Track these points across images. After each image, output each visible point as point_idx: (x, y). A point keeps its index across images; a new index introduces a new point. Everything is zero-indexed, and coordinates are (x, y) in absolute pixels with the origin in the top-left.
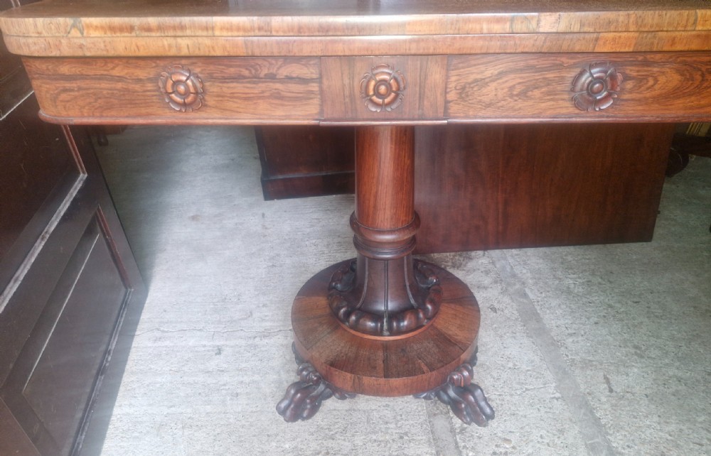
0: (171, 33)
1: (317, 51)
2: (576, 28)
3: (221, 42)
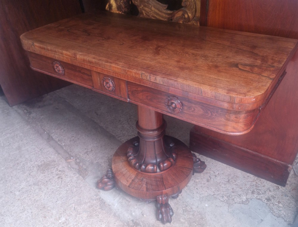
0: (53, 53)
1: (89, 68)
2: (162, 83)
3: (65, 58)
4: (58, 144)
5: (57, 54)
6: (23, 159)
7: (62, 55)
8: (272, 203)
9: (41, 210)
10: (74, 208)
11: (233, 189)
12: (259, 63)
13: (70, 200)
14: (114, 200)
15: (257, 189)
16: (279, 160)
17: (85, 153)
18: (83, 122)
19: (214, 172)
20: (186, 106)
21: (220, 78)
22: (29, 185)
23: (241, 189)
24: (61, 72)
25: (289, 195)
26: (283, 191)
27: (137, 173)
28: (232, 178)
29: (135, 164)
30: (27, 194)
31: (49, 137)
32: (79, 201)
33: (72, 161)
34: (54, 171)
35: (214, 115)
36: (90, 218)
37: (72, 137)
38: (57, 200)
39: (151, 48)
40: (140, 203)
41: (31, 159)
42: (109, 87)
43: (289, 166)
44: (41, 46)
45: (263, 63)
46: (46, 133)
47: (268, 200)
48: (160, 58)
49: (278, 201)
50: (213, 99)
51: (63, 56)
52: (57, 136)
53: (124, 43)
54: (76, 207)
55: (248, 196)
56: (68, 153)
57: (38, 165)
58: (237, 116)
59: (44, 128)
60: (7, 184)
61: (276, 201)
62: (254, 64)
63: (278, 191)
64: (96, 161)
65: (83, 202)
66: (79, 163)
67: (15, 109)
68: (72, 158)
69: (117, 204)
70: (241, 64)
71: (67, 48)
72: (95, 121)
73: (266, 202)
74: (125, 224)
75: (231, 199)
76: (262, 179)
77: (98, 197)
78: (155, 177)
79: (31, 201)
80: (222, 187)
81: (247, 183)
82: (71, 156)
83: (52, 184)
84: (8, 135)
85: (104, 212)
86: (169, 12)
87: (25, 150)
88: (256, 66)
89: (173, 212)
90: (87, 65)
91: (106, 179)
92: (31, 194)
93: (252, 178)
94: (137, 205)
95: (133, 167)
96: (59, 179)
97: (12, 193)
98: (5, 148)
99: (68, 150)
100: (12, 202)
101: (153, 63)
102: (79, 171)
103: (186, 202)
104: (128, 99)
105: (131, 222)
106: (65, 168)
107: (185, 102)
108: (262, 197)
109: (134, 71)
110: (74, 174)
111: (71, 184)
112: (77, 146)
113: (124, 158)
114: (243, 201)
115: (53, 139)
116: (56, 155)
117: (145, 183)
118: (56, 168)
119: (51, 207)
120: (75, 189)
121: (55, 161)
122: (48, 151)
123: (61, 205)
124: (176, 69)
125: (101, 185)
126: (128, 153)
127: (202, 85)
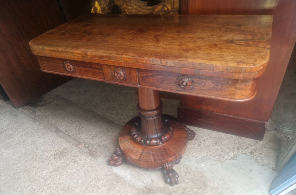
0: (64, 53)
1: (100, 62)
2: (173, 65)
3: (76, 57)
4: (66, 134)
5: (68, 54)
6: (40, 151)
7: (73, 54)
8: (255, 155)
9: (66, 191)
10: (94, 185)
11: (221, 149)
12: (250, 38)
13: (88, 179)
14: (126, 173)
15: (241, 146)
16: (256, 120)
17: (91, 138)
18: (83, 113)
19: (202, 138)
20: (196, 82)
21: (225, 54)
22: (50, 172)
23: (228, 148)
24: (72, 70)
25: (268, 147)
26: (261, 144)
27: (143, 148)
28: (218, 140)
29: (141, 141)
30: (51, 180)
31: (57, 130)
32: (96, 179)
33: (82, 146)
34: (69, 157)
35: (225, 86)
36: (110, 191)
37: (77, 127)
38: (77, 181)
39: (150, 37)
40: (148, 172)
41: (46, 150)
43: (266, 123)
44: (52, 49)
45: (254, 37)
46: (53, 126)
47: (252, 153)
48: (163, 45)
49: (259, 153)
50: (224, 72)
51: (74, 56)
52: (63, 128)
53: (124, 36)
55: (234, 152)
56: (77, 141)
57: (53, 154)
58: (246, 84)
59: (51, 123)
60: (31, 174)
61: (258, 153)
62: (247, 39)
63: (258, 145)
64: (103, 144)
65: (100, 179)
66: (88, 147)
67: (21, 110)
68: (81, 144)
69: (129, 176)
70: (236, 40)
71: (77, 47)
72: (93, 111)
73: (250, 155)
74: (140, 191)
75: (221, 157)
76: (242, 138)
77: (112, 173)
78: (159, 149)
79: (55, 185)
80: (212, 149)
81: (231, 142)
82: (79, 143)
83: (70, 167)
84: (21, 133)
85: (120, 184)
86: (149, 7)
87: (39, 143)
88: (250, 40)
89: (178, 175)
90: (98, 60)
91: (116, 156)
92: (54, 179)
93: (234, 138)
94: (146, 174)
95: (139, 143)
96: (75, 163)
97: (37, 181)
98: (21, 144)
99: (76, 138)
100: (39, 188)
101: (158, 50)
102: (90, 154)
103: (186, 166)
104: (139, 85)
105: (145, 188)
106: (78, 153)
107: (196, 79)
108: (246, 152)
109: (145, 58)
110: (86, 157)
111: (86, 165)
112: (83, 133)
113: (128, 137)
114: (231, 157)
115: (61, 130)
116: (67, 143)
117: (152, 155)
118: (69, 154)
119: (74, 187)
120: (91, 169)
121: (67, 149)
122: (59, 141)
123: (82, 184)
124: (182, 51)
125: (112, 162)
126: (132, 132)
127: (212, 61)
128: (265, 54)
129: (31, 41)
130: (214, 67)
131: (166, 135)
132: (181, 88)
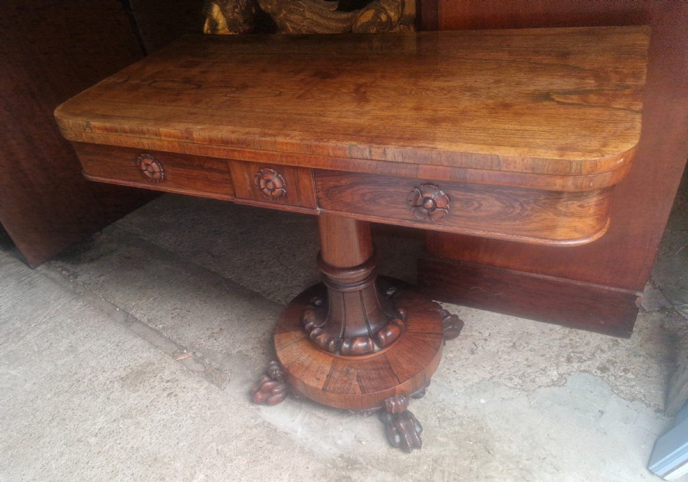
0: (138, 135)
1: (222, 155)
2: (400, 159)
3: (166, 143)
4: (150, 328)
5: (147, 136)
6: (87, 370)
7: (159, 138)
8: (612, 375)
9: (150, 466)
10: (217, 450)
11: (527, 360)
12: (593, 85)
13: (204, 436)
14: (294, 421)
15: (576, 353)
16: (614, 287)
17: (209, 337)
18: (190, 276)
19: (480, 333)
20: (459, 200)
21: (528, 128)
22: (113, 420)
23: (544, 358)
24: (157, 175)
25: (644, 353)
26: (627, 346)
27: (333, 361)
28: (519, 339)
29: (328, 343)
30: (114, 439)
31: (127, 317)
32: (223, 436)
33: (187, 356)
34: (156, 383)
35: (530, 208)
36: (255, 466)
37: (174, 309)
38: (177, 441)
39: (345, 91)
40: (347, 420)
41: (103, 368)
42: (273, 190)
43: (638, 294)
44: (109, 125)
45: (601, 84)
46: (118, 309)
47: (603, 369)
48: (375, 108)
49: (622, 368)
50: (527, 175)
51: (161, 140)
52: (142, 312)
53: (282, 90)
54: (219, 448)
55: (560, 368)
56: (175, 343)
57: (120, 376)
58: (582, 203)
59: (113, 301)
60: (67, 427)
61: (619, 369)
62: (584, 89)
63: (618, 349)
64: (237, 350)
65: (231, 436)
66: (202, 358)
67: (42, 272)
68: (185, 351)
69: (300, 429)
70: (556, 93)
71: (167, 119)
72: (213, 270)
73: (599, 375)
74: (328, 465)
75: (528, 380)
76: (580, 331)
77: (259, 421)
78: (373, 362)
79: (125, 451)
80: (505, 360)
81: (552, 344)
82: (181, 348)
83: (159, 409)
84: (43, 327)
85: (280, 448)
87: (86, 351)
88: (591, 91)
89: (420, 427)
90: (219, 150)
91: (269, 381)
92: (121, 438)
93: (559, 332)
94: (341, 424)
95: (325, 349)
96: (171, 397)
97: (82, 441)
98: (44, 353)
99: (172, 336)
100: (86, 460)
101: (364, 121)
102: (206, 375)
103: (440, 402)
104: (318, 209)
105: (340, 459)
106: (177, 373)
107: (457, 192)
108: (589, 366)
109: (332, 143)
110: (198, 382)
111: (197, 403)
112: (189, 325)
113: (298, 334)
114: (553, 380)
115: (137, 319)
116: (152, 350)
117: (355, 378)
118: (158, 377)
119: (169, 457)
120: (208, 413)
121: (153, 364)
122: (134, 346)
123: (189, 450)
124: (422, 123)
125: (259, 395)
126: (307, 322)
127: (496, 148)
128: (628, 125)
129: (59, 108)
130: (502, 163)
131: (389, 327)
132: (421, 213)
